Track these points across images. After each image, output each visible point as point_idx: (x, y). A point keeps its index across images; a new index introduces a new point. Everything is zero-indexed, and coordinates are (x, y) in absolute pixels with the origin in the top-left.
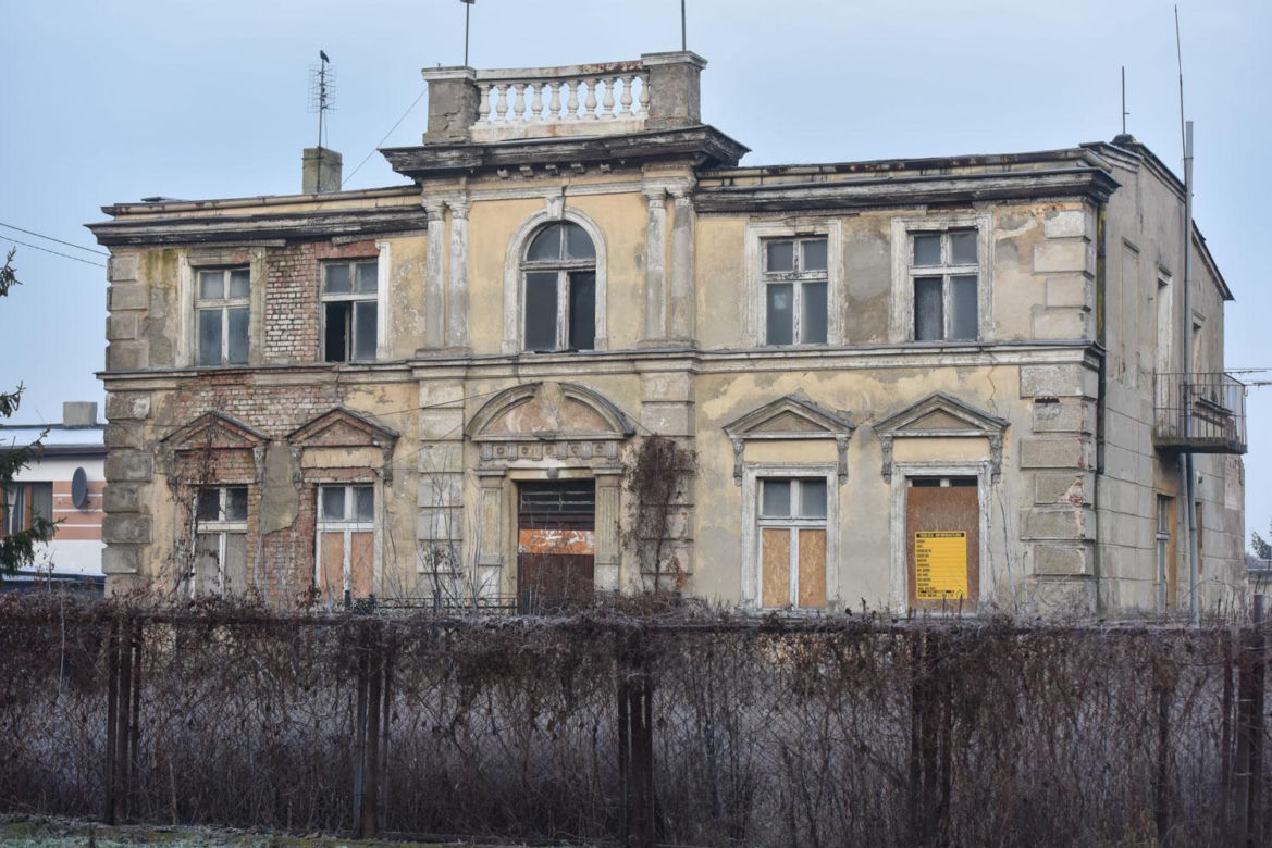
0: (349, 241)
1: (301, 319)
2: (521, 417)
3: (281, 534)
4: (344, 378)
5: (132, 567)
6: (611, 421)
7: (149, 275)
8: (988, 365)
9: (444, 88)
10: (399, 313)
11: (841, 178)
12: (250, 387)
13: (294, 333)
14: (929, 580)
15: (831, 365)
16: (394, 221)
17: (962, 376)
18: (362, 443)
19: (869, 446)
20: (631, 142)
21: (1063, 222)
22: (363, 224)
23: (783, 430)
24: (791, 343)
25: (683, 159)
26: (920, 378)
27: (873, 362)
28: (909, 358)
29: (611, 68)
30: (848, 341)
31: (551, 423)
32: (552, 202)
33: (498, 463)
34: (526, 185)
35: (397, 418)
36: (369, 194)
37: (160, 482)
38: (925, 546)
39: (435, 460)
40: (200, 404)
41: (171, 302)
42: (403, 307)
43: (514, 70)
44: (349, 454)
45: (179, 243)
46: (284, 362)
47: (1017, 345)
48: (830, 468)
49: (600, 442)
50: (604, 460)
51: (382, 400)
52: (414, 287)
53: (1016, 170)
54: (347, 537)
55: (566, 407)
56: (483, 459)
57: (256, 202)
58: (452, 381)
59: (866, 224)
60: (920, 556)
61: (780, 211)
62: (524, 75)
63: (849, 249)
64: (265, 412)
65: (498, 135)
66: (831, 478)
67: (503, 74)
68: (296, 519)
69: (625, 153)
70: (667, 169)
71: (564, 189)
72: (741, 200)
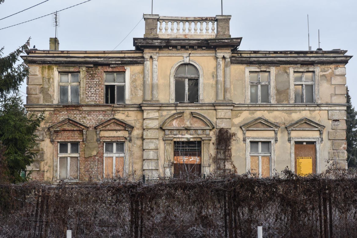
0: (116, 66)
1: (98, 90)
2: (178, 122)
3: (92, 157)
4: (115, 109)
5: (37, 168)
6: (208, 124)
7: (42, 73)
8: (318, 110)
9: (151, 21)
10: (133, 89)
11: (274, 55)
12: (80, 111)
13: (96, 94)
14: (301, 171)
15: (273, 109)
16: (132, 61)
17: (311, 113)
18: (121, 129)
19: (284, 132)
20: (217, 41)
21: (340, 71)
22: (122, 61)
23: (258, 128)
24: (258, 102)
25: (229, 47)
26: (298, 113)
27: (285, 108)
28: (296, 107)
29: (204, 19)
30: (277, 102)
31: (188, 124)
32: (186, 57)
33: (170, 136)
34: (177, 52)
35: (133, 122)
36: (123, 52)
37: (47, 141)
38: (300, 161)
39: (149, 135)
40: (63, 116)
41: (51, 83)
42: (134, 88)
43: (172, 17)
44: (117, 132)
45: (55, 64)
46: (93, 103)
47: (327, 105)
48: (272, 139)
49: (204, 130)
50: (205, 135)
51: (127, 116)
52: (138, 81)
53: (326, 55)
54: (114, 158)
55: (193, 119)
56: (165, 134)
57: (83, 52)
58: (155, 111)
59: (282, 69)
60: (298, 164)
61: (256, 64)
62: (176, 19)
63: (276, 75)
64: (86, 119)
65: (167, 37)
66: (273, 141)
67: (169, 18)
68: (98, 153)
69: (214, 44)
70: (224, 50)
71: (190, 54)
72: (246, 60)
